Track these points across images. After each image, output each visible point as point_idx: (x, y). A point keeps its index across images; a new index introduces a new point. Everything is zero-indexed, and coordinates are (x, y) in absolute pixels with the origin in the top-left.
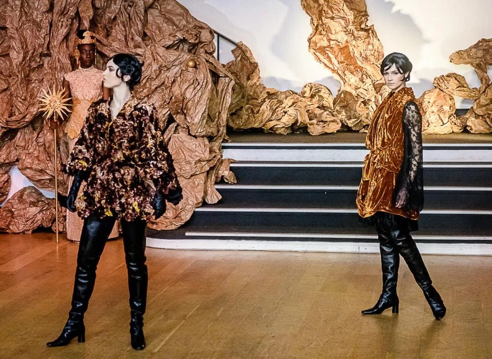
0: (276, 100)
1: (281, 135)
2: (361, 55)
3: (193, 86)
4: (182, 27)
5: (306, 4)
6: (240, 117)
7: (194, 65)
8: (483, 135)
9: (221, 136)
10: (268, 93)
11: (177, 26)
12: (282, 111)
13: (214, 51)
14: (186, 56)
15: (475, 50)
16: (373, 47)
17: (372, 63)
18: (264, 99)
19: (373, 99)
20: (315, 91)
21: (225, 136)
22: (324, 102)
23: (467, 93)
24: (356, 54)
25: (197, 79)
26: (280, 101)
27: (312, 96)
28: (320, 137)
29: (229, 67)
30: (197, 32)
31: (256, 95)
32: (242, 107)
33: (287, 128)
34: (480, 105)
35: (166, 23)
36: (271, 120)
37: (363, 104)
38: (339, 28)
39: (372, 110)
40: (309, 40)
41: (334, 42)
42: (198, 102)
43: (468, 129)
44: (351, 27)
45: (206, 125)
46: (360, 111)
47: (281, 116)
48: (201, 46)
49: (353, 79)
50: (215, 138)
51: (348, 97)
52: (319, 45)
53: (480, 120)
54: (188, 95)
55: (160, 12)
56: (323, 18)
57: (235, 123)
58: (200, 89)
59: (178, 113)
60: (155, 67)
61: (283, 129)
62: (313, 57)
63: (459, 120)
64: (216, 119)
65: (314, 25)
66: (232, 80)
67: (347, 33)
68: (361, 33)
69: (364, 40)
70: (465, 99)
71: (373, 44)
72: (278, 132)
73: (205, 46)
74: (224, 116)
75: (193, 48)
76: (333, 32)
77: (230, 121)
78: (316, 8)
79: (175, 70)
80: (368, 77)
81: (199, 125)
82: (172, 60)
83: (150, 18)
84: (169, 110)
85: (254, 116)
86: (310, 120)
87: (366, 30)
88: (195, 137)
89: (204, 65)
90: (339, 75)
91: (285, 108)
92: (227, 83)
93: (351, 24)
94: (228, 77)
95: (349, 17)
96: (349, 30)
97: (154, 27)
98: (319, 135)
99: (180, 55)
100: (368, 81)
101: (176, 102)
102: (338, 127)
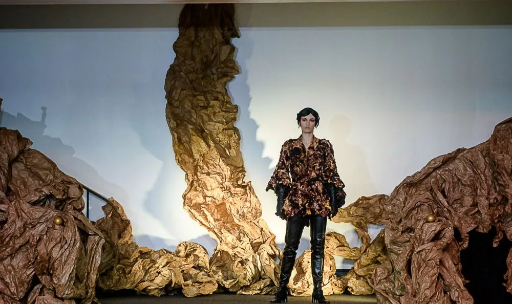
0: (149, 260)
1: (153, 296)
2: (238, 212)
3: (60, 245)
4: (49, 181)
5: (180, 159)
6: (110, 278)
7: (61, 222)
8: (364, 297)
9: (89, 298)
10: (141, 252)
11: (43, 181)
12: (155, 271)
13: (83, 208)
14: (53, 213)
15: (355, 208)
16: (251, 204)
17: (249, 221)
18: (137, 258)
19: (251, 259)
20: (190, 251)
21: (94, 298)
22: (200, 262)
23: (347, 252)
24: (232, 212)
25: (64, 238)
26: (153, 260)
27: (187, 256)
28: (196, 298)
29: (99, 224)
30: (65, 187)
31: (127, 254)
32: (113, 267)
33: (161, 290)
34: (361, 265)
35: (32, 177)
36: (144, 281)
37: (240, 264)
38: (215, 185)
39: (249, 270)
40: (184, 196)
41: (210, 198)
42: (66, 261)
43: (350, 290)
44: (228, 183)
45: (74, 287)
46: (238, 271)
47: (154, 276)
48: (69, 202)
49: (230, 238)
50: (84, 301)
51: (225, 256)
52: (194, 202)
53: (361, 281)
54: (55, 255)
55: (26, 165)
56: (199, 174)
57: (106, 284)
58: (67, 248)
59: (43, 274)
60: (19, 224)
61: (157, 290)
62: (188, 214)
63: (339, 281)
64: (85, 280)
65: (189, 180)
66: (102, 238)
67: (224, 189)
68: (238, 189)
69: (241, 197)
70: (346, 259)
71: (250, 201)
72: (150, 294)
73: (73, 202)
74: (94, 277)
75: (60, 205)
76: (209, 188)
77: (100, 281)
78: (191, 163)
79: (41, 228)
80: (246, 236)
81: (66, 287)
82: (37, 216)
83: (15, 172)
84: (34, 270)
85: (125, 276)
86: (185, 280)
87: (244, 187)
88: (62, 299)
89: (72, 223)
90: (216, 233)
91: (158, 268)
92: (97, 241)
93: (227, 180)
94: (97, 235)
95: (226, 173)
96: (225, 187)
97: (18, 182)
98: (195, 297)
99: (46, 212)
100: (246, 240)
101: (41, 262)
102: (215, 288)
